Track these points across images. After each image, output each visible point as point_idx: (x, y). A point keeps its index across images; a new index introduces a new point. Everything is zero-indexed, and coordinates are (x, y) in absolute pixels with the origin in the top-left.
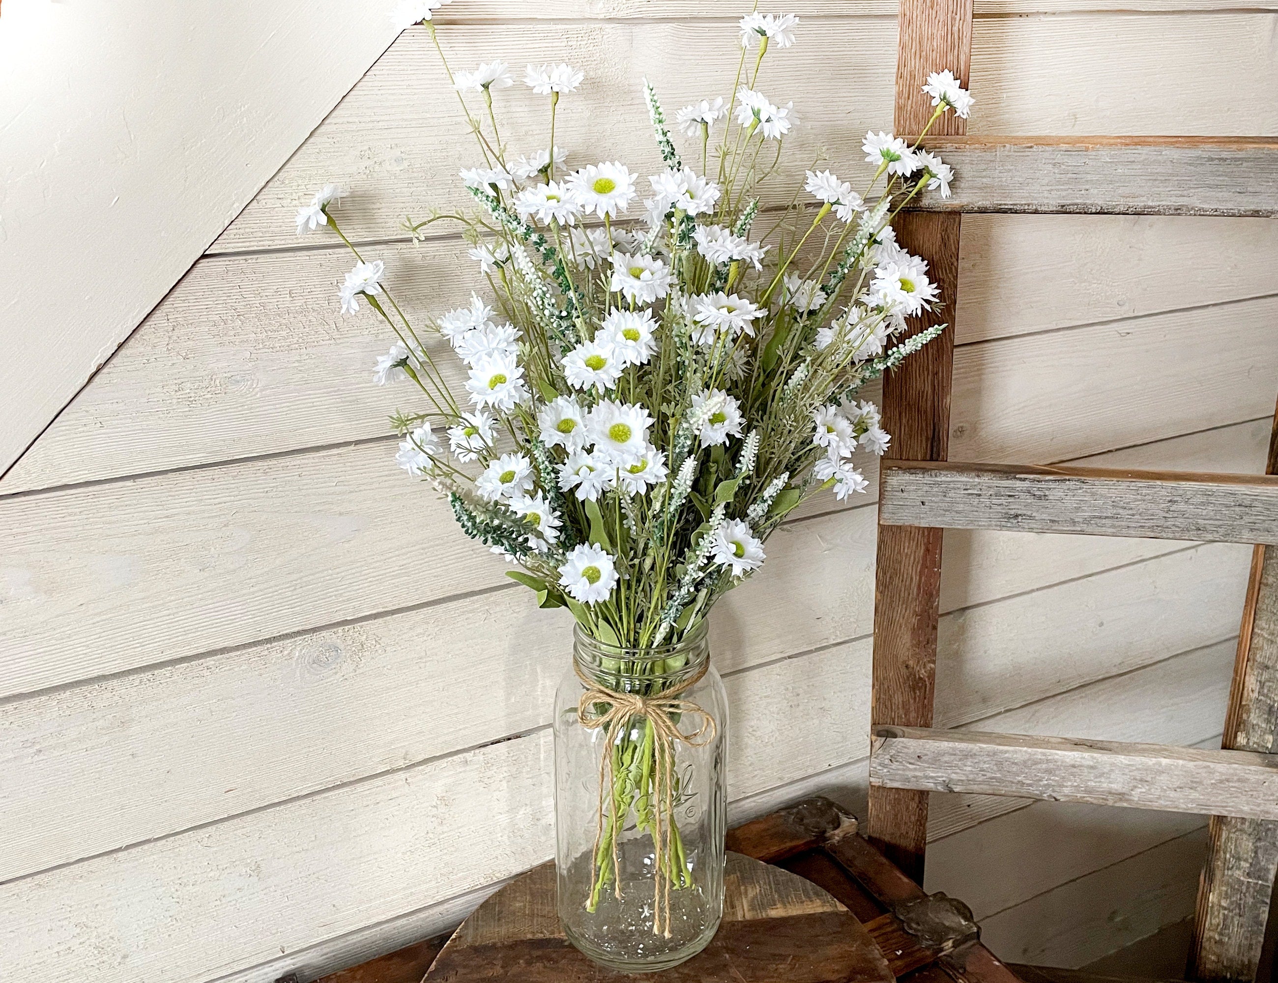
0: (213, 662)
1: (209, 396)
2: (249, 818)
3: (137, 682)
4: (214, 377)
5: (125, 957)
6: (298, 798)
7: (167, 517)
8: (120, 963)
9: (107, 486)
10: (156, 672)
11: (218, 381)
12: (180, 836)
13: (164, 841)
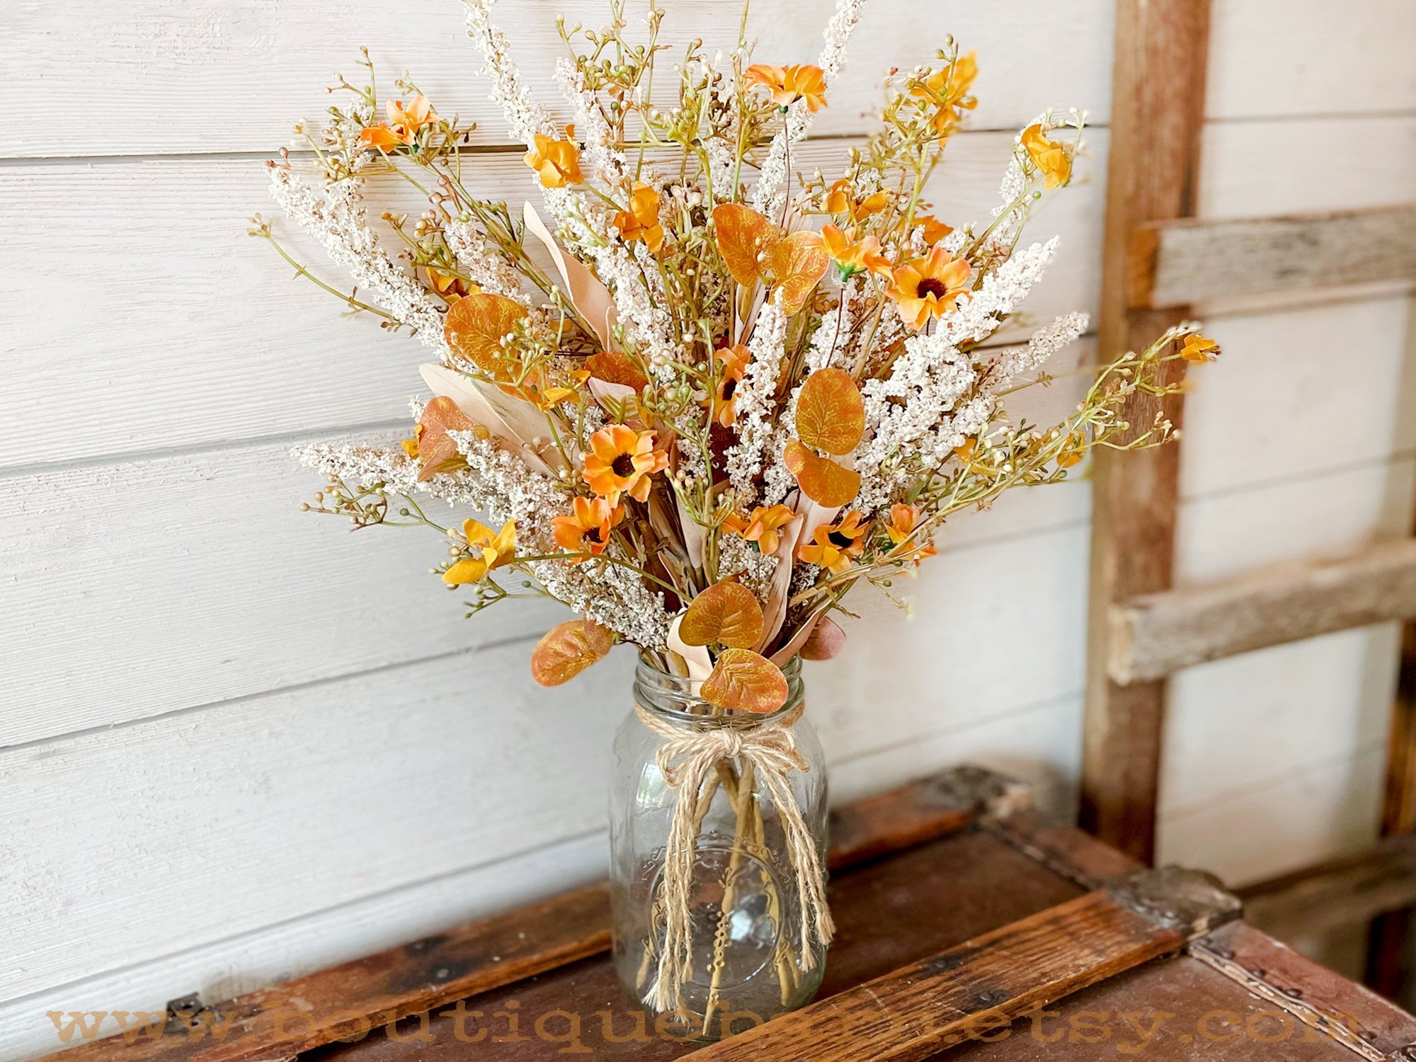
0: (205, 461)
1: (204, 50)
2: (256, 703)
3: (93, 479)
4: (212, 21)
5: (68, 903)
6: (326, 681)
7: (141, 229)
8: (60, 913)
9: (49, 169)
10: (121, 466)
11: (217, 28)
12: (153, 723)
13: (129, 729)
